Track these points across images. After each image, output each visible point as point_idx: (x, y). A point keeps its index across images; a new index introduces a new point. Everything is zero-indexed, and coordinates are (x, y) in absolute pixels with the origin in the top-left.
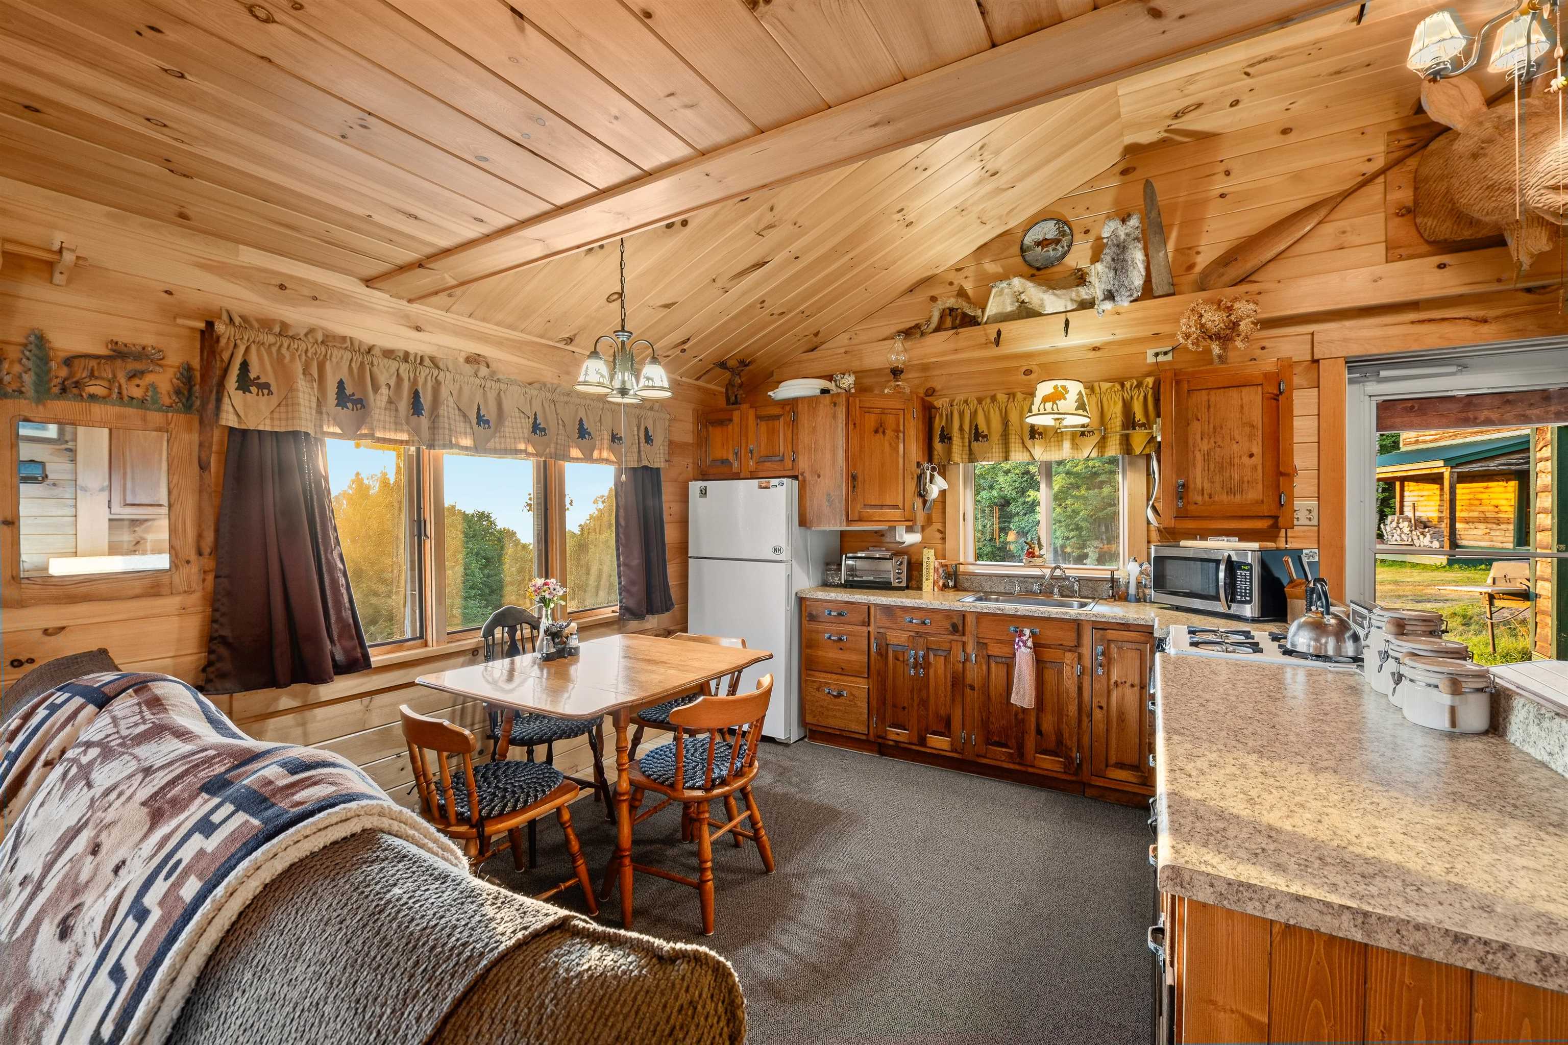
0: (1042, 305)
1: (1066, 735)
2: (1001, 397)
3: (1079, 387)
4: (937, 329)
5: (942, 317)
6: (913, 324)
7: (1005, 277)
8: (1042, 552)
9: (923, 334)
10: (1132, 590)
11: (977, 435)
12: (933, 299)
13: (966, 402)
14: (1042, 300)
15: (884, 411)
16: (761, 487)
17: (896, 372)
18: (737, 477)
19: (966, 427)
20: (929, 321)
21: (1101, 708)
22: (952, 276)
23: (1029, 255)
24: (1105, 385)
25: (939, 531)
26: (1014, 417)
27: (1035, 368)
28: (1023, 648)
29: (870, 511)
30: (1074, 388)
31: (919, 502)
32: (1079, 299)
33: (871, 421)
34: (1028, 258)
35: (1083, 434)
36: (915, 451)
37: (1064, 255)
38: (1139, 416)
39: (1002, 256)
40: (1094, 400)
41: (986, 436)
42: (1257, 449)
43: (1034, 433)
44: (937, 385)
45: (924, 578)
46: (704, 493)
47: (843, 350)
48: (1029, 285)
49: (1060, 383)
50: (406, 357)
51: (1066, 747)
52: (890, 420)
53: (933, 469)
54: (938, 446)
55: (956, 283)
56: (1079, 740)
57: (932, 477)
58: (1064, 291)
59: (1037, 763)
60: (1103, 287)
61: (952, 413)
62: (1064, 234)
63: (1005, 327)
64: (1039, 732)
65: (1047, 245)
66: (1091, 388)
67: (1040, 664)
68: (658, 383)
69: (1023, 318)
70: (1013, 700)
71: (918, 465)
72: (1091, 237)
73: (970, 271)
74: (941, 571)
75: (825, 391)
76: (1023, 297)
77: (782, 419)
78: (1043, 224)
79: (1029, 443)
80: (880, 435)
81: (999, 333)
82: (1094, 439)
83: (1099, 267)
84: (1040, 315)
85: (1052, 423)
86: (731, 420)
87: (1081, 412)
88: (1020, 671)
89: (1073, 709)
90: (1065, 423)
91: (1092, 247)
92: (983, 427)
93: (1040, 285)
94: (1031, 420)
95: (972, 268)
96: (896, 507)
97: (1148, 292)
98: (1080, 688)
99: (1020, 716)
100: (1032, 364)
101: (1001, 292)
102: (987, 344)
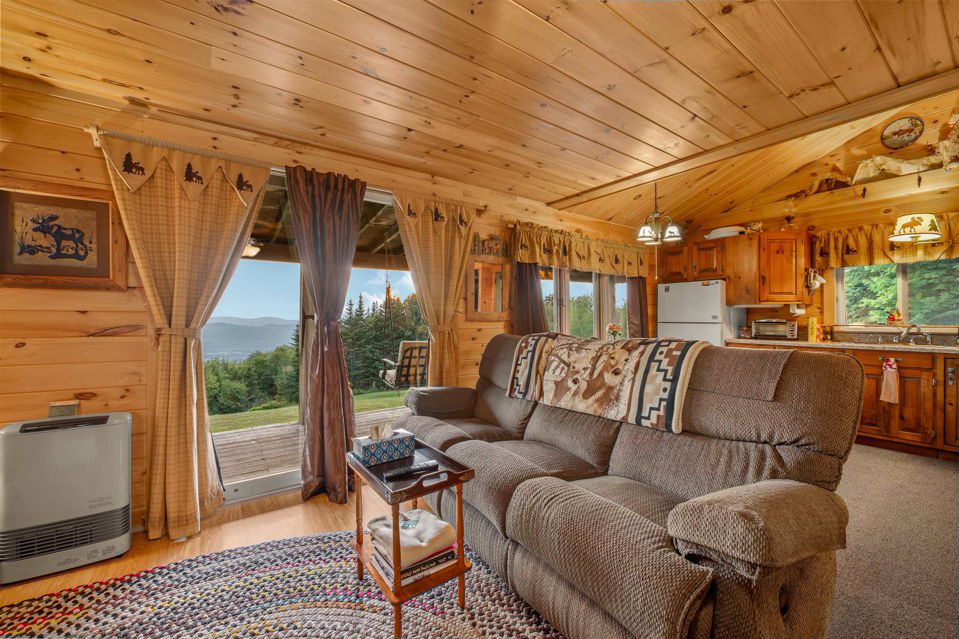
0: (899, 170)
1: (923, 420)
2: (867, 227)
3: (933, 217)
4: (817, 192)
5: (821, 184)
6: (799, 190)
7: (868, 156)
8: (901, 318)
9: (806, 195)
11: (848, 250)
12: (814, 175)
13: (839, 232)
14: (899, 167)
15: (782, 241)
16: (703, 285)
17: (789, 219)
18: (686, 280)
19: (840, 246)
20: (811, 188)
21: (951, 404)
22: (827, 160)
23: (887, 142)
24: (951, 215)
25: (818, 308)
26: (877, 238)
27: (892, 208)
28: (889, 369)
29: (774, 296)
30: (927, 219)
31: (805, 291)
32: (929, 164)
33: (774, 246)
34: (886, 143)
35: (933, 245)
36: (802, 262)
37: (916, 138)
39: (866, 144)
40: (943, 223)
41: (855, 251)
43: (893, 246)
44: (816, 223)
45: (809, 334)
46: (667, 290)
47: (749, 209)
48: (888, 159)
49: (916, 216)
50: (562, 232)
51: (923, 427)
52: (787, 246)
53: (815, 272)
54: (818, 259)
55: (830, 163)
56: (934, 424)
57: (815, 276)
58: (917, 160)
59: (900, 436)
60: (950, 154)
61: (829, 239)
62: (916, 125)
63: (869, 186)
64: (902, 418)
65: (902, 134)
66: (940, 217)
67: (902, 379)
68: (676, 234)
69: (883, 179)
70: (883, 398)
71: (806, 270)
72: (939, 126)
73: (842, 155)
74: (821, 330)
75: (742, 233)
76: (883, 167)
77: (715, 250)
78: (898, 122)
79: (889, 253)
80: (780, 255)
81: (865, 190)
82: (944, 248)
83: (946, 143)
84: (897, 176)
85: (910, 240)
86: (682, 252)
87: (933, 232)
88: (887, 382)
89: (929, 405)
90: (920, 239)
91: (940, 131)
92: (852, 244)
93: (898, 158)
94: (892, 239)
95: (842, 154)
96: (791, 293)
98: (934, 394)
99: (887, 408)
100: (890, 206)
101: (866, 165)
102: (856, 197)
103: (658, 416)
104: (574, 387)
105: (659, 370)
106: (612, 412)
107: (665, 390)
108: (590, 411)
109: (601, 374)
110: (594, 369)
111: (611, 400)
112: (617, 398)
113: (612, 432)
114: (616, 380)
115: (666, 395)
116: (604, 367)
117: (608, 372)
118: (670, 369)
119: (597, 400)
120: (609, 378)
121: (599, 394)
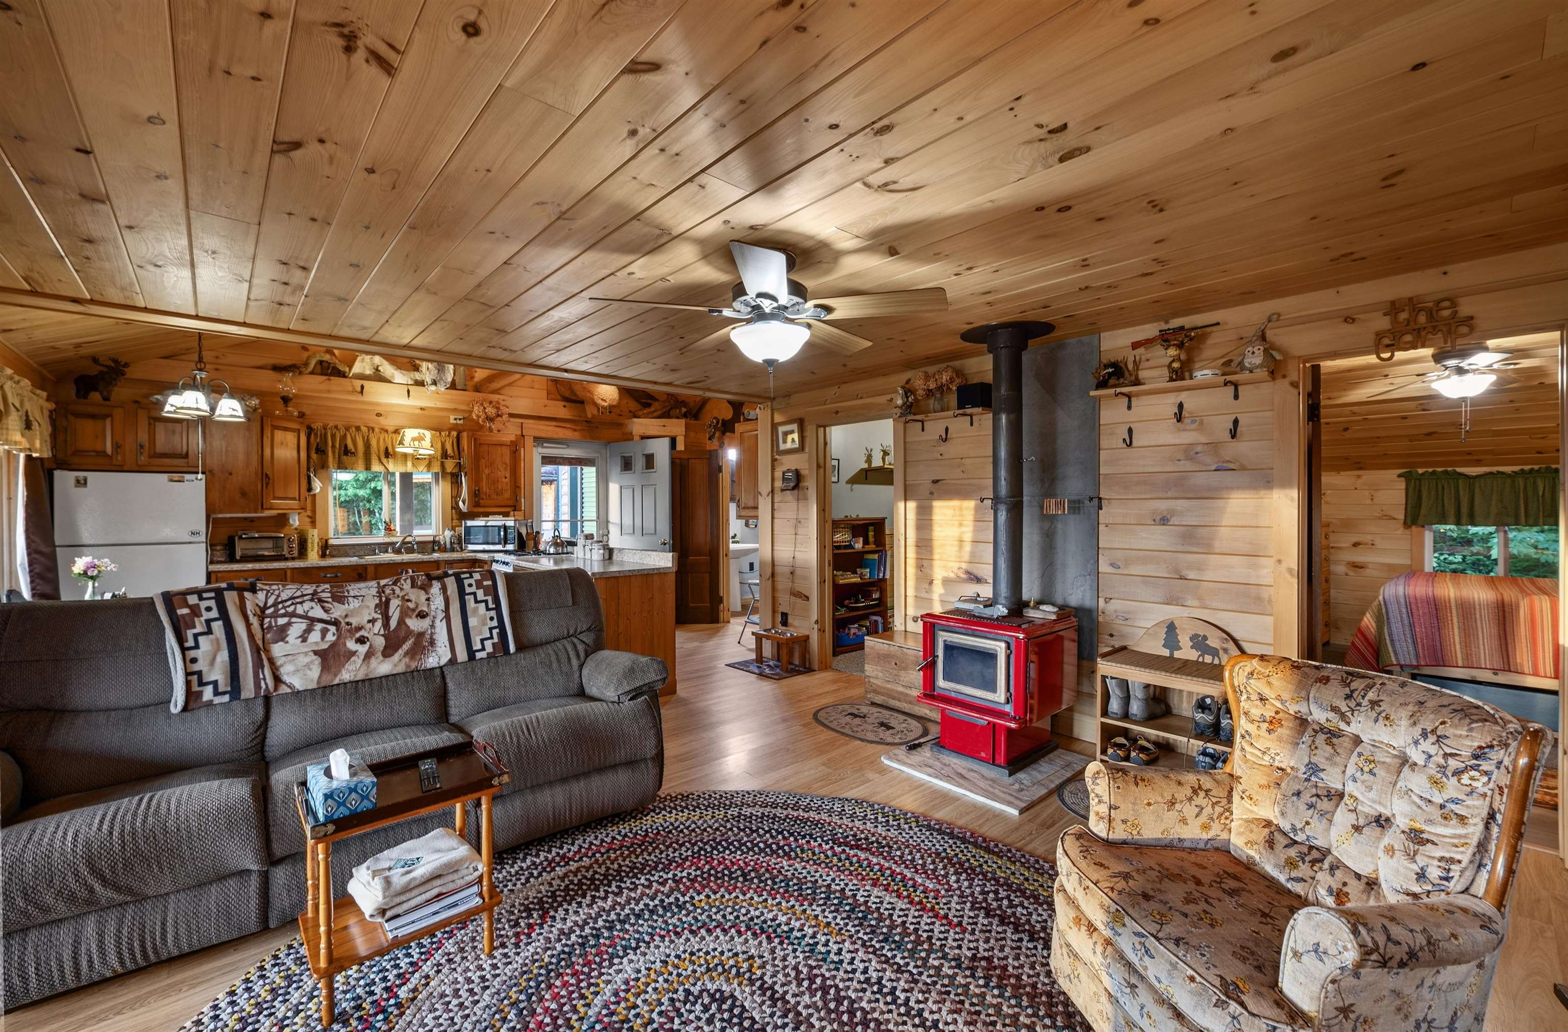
0: (393, 376)
2: (364, 429)
4: (313, 372)
5: (317, 365)
7: (367, 352)
9: (300, 373)
10: (448, 546)
11: (346, 452)
12: (305, 348)
13: (336, 427)
14: (393, 374)
15: (286, 429)
16: (172, 481)
17: (285, 399)
19: (338, 445)
20: (306, 365)
25: (311, 517)
26: (373, 443)
27: (383, 413)
29: (279, 502)
30: (429, 436)
32: (415, 379)
36: (305, 459)
38: (450, 452)
41: (353, 453)
42: (508, 475)
43: (388, 454)
44: (311, 411)
45: (309, 548)
46: (82, 482)
48: (385, 362)
53: (312, 473)
54: (314, 456)
55: (326, 345)
57: (315, 477)
58: (406, 372)
60: (429, 375)
61: (325, 434)
63: (367, 384)
69: (378, 381)
71: (308, 469)
74: (320, 543)
76: (380, 368)
77: (185, 424)
79: (383, 460)
81: (362, 386)
82: (426, 462)
83: (428, 364)
84: (390, 382)
85: (412, 452)
87: (432, 448)
92: (350, 446)
93: (392, 364)
96: (294, 499)
97: (453, 386)
100: (382, 410)
101: (363, 360)
102: (354, 391)
103: (493, 644)
104: (362, 649)
105: (476, 602)
106: (431, 660)
107: (492, 619)
108: (401, 668)
109: (401, 622)
110: (386, 619)
111: (424, 647)
112: (432, 643)
113: (438, 680)
114: (424, 624)
115: (495, 623)
116: (401, 612)
117: (410, 617)
118: (490, 598)
119: (406, 654)
120: (414, 624)
121: (406, 646)
